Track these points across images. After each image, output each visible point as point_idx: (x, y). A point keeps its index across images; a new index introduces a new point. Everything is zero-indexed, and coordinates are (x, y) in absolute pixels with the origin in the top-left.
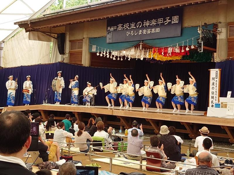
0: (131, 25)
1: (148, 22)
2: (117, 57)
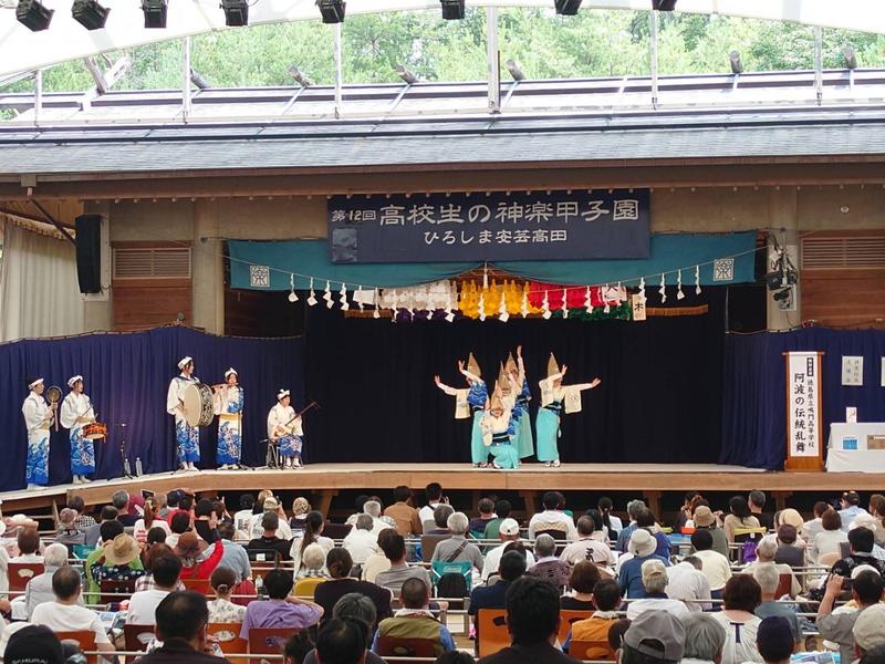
0: (442, 211)
1: (515, 207)
2: (367, 306)
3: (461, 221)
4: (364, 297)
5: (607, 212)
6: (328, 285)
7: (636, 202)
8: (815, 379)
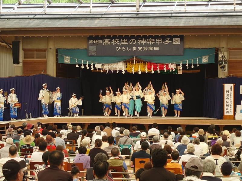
0: (122, 41)
1: (143, 40)
2: (100, 69)
3: (127, 44)
4: (98, 66)
5: (171, 42)
6: (87, 62)
7: (180, 39)
8: (232, 92)
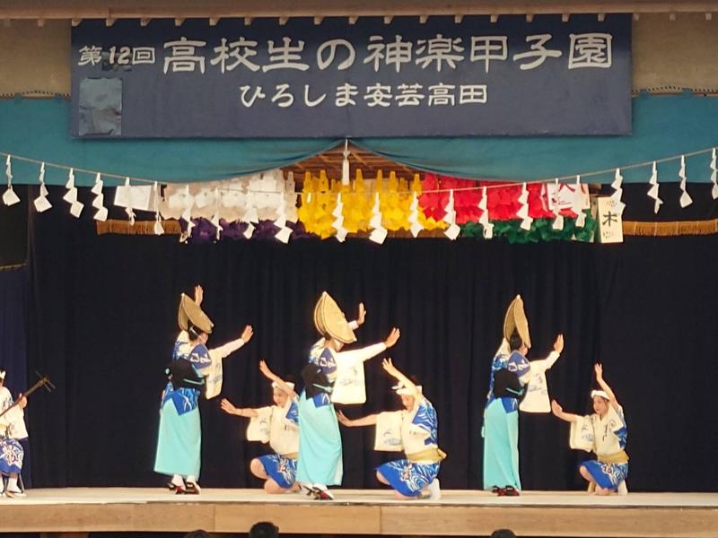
0: (271, 50)
1: (398, 44)
2: (143, 216)
3: (304, 67)
4: (132, 197)
5: (557, 54)
6: (72, 177)
7: (609, 37)
